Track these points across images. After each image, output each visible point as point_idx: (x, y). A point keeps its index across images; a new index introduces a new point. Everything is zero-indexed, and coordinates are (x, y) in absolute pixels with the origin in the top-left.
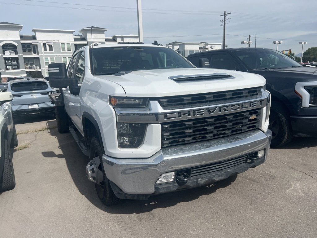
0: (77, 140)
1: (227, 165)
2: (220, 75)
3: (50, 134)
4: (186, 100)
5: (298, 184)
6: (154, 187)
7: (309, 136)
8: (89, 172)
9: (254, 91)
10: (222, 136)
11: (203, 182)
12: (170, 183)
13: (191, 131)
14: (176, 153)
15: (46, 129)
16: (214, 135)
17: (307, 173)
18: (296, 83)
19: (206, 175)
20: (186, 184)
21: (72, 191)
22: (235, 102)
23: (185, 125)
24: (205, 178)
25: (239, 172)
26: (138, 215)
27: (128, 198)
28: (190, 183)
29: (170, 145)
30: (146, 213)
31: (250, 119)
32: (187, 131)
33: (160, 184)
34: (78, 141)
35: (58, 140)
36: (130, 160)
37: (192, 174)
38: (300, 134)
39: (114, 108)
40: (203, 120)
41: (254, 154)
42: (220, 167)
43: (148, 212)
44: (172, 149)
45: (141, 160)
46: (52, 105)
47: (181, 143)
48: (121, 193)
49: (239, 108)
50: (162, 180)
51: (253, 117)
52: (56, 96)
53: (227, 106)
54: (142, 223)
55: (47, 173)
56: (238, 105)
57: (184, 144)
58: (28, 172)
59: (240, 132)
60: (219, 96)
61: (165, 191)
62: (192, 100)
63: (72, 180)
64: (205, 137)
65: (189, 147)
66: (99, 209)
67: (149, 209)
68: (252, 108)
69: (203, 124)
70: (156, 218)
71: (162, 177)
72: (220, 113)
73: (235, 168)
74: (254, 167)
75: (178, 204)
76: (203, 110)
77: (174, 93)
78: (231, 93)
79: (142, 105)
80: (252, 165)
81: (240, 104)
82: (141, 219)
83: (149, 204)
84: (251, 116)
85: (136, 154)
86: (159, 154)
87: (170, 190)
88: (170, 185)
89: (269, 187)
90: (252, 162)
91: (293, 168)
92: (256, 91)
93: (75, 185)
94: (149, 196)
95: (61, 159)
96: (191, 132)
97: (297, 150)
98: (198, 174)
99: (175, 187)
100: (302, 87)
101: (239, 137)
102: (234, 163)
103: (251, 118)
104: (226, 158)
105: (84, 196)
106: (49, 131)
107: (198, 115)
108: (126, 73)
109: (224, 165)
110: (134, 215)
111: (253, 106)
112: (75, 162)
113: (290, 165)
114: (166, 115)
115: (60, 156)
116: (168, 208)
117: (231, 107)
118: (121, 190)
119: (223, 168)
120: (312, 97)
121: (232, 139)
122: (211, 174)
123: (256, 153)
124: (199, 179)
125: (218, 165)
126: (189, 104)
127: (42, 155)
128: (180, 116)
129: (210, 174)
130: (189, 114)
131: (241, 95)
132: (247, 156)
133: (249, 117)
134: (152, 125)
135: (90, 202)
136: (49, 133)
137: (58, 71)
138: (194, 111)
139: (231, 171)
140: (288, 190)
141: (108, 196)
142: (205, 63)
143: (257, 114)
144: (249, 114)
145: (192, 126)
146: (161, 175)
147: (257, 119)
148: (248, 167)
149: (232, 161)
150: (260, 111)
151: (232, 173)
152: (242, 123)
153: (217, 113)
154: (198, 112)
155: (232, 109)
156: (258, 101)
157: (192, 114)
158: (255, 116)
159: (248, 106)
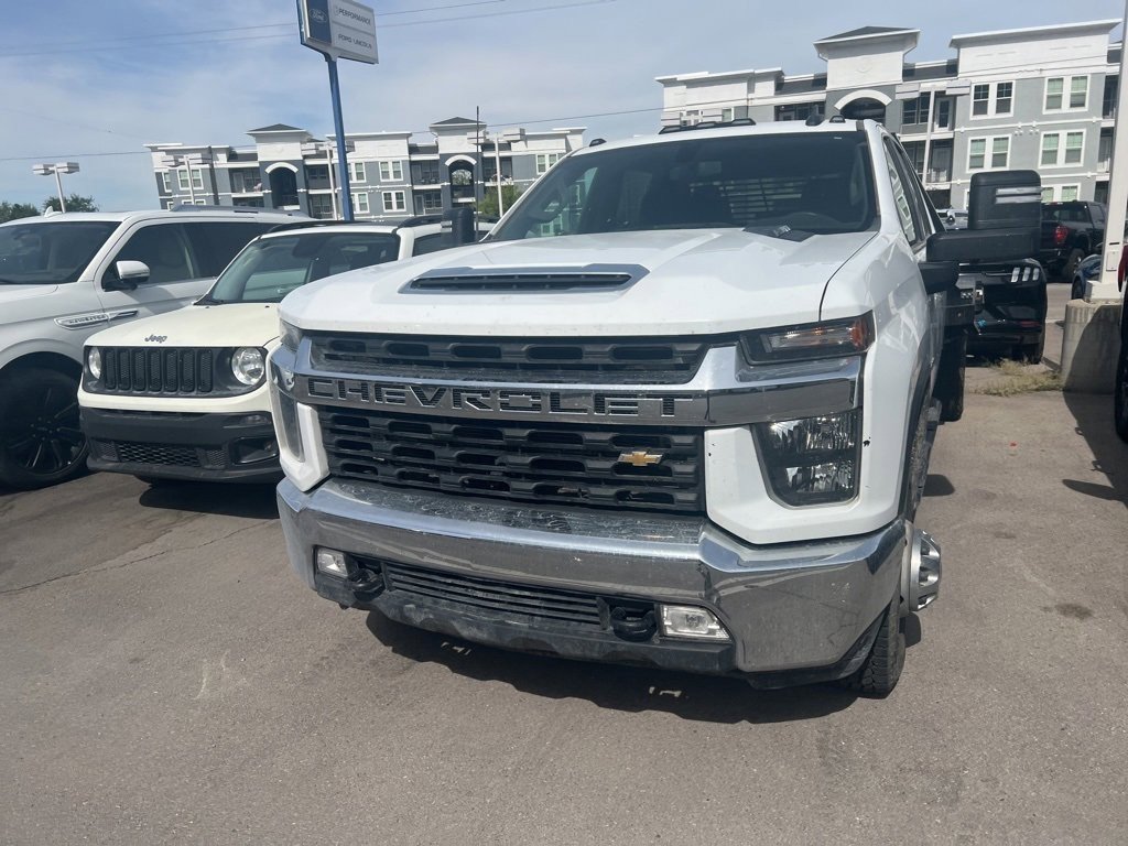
1: (508, 599)
11: (418, 621)
20: (372, 602)
23: (367, 424)
24: (426, 610)
28: (382, 604)
31: (620, 460)
32: (376, 445)
33: (325, 574)
42: (480, 594)
49: (539, 406)
51: (642, 457)
53: (485, 392)
54: (359, 672)
56: (535, 394)
64: (435, 480)
67: (429, 656)
68: (609, 419)
70: (395, 680)
72: (459, 411)
73: (548, 625)
76: (403, 387)
78: (524, 348)
80: (627, 645)
81: (544, 390)
82: (376, 664)
83: (450, 646)
84: (624, 451)
88: (338, 587)
96: (390, 452)
103: (625, 457)
107: (389, 400)
109: (497, 597)
110: (382, 651)
111: (615, 412)
114: (311, 382)
117: (501, 397)
119: (496, 605)
122: (454, 607)
125: (470, 584)
128: (342, 393)
129: (451, 606)
130: (365, 396)
131: (580, 361)
133: (617, 454)
138: (378, 386)
139: (524, 627)
142: (994, 191)
143: (669, 451)
144: (615, 441)
145: (389, 433)
146: (316, 548)
147: (668, 471)
148: (601, 644)
149: (527, 593)
150: (689, 439)
151: (522, 635)
152: (581, 467)
153: (446, 408)
154: (388, 393)
155: (505, 406)
156: (648, 396)
157: (372, 394)
158: (654, 458)
159: (584, 406)
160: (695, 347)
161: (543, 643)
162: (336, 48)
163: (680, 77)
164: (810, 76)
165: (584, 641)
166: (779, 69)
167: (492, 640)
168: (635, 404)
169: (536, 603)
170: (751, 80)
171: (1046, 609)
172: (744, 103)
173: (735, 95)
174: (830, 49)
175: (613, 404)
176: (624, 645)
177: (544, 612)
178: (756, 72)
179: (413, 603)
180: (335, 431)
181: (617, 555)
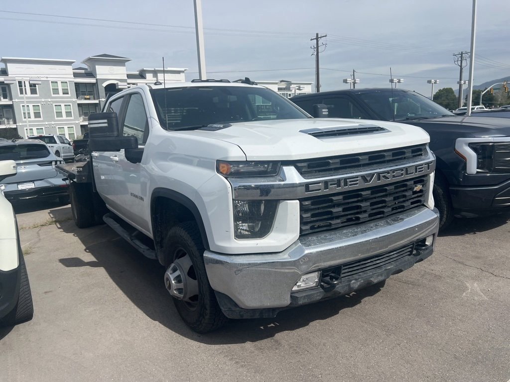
0: (126, 236)
1: (387, 258)
2: (369, 128)
3: (62, 230)
4: (333, 163)
5: (475, 285)
6: (289, 296)
7: (477, 216)
8: (173, 282)
9: (417, 150)
10: (379, 216)
11: (357, 286)
12: (311, 289)
13: (340, 209)
14: (320, 242)
15: (53, 222)
16: (370, 215)
17: (483, 268)
18: (456, 139)
19: (360, 275)
20: (334, 290)
21: (135, 315)
22: (397, 166)
23: (332, 201)
24: (360, 279)
25: (403, 269)
26: (255, 343)
27: (244, 318)
28: (340, 288)
29: (311, 231)
30: (266, 340)
31: (414, 190)
32: (334, 210)
33: (298, 292)
34: (129, 238)
35: (80, 239)
36: (253, 256)
37: (343, 274)
38: (464, 213)
39: (226, 178)
40: (356, 194)
41: (421, 241)
42: (378, 262)
43: (269, 339)
44: (315, 238)
45: (270, 255)
46: (63, 183)
47: (325, 228)
48: (234, 308)
49: (402, 174)
50: (301, 284)
51: (418, 187)
52: (77, 167)
53: (388, 172)
54: (265, 355)
55: (81, 291)
56: (402, 169)
57: (330, 229)
58: (46, 291)
59: (402, 210)
60: (376, 158)
61: (306, 301)
62: (341, 164)
63: (128, 299)
64: (358, 219)
65: (338, 234)
66: (190, 340)
67: (270, 334)
68: (418, 174)
69: (356, 200)
70: (284, 346)
71: (301, 280)
72: (380, 183)
73: (397, 263)
74: (421, 260)
75: (311, 324)
76: (357, 177)
77: (317, 153)
78: (391, 153)
79: (270, 173)
80: (418, 257)
81: (404, 168)
82: (261, 349)
83: (266, 327)
84: (416, 186)
85: (261, 247)
86: (296, 245)
87: (312, 300)
88: (313, 292)
89: (436, 291)
90: (418, 254)
91: (462, 263)
92: (420, 150)
93: (136, 307)
94: (278, 311)
95: (96, 268)
96: (340, 211)
97: (460, 237)
98: (349, 274)
99: (318, 295)
100: (466, 144)
101: (401, 216)
102: (396, 255)
103: (416, 189)
104: (389, 247)
105: (157, 323)
106: (59, 226)
107: (350, 185)
108: (224, 127)
109: (384, 260)
110: (248, 345)
111: (419, 172)
112: (122, 272)
113: (456, 258)
114: (307, 186)
115: (92, 264)
116: (298, 330)
117: (393, 173)
118: (236, 305)
119: (381, 264)
120: (480, 159)
121: (393, 221)
122: (367, 273)
123: (424, 240)
124: (351, 281)
126: (336, 170)
127: (60, 263)
128: (326, 187)
129: (365, 273)
130: (339, 185)
131: (403, 156)
132: (413, 244)
133: (414, 188)
134: (287, 202)
135: (171, 331)
136: (59, 228)
137: (106, 125)
138: (345, 179)
139: (393, 267)
140: (464, 294)
141: (207, 317)
143: (423, 184)
144: (414, 183)
145: (343, 202)
147: (423, 191)
148: (414, 261)
150: (427, 178)
152: (405, 196)
153: (374, 182)
154: (350, 182)
155: (394, 176)
156: (425, 165)
157: (342, 184)
158: (421, 187)
159: (412, 172)
165: (410, 262)
168: (423, 168)
175: (419, 169)
179: (353, 279)
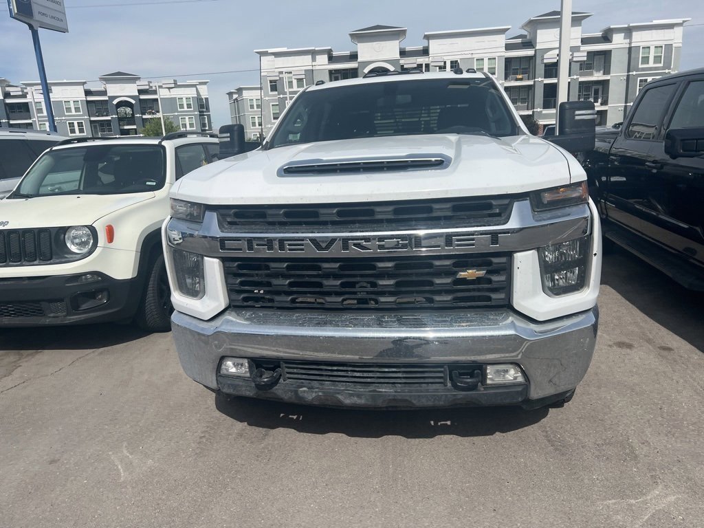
1: (378, 375)
4: (273, 215)
5: (672, 498)
6: (214, 378)
11: (310, 398)
13: (286, 282)
19: (321, 384)
20: (271, 391)
22: (396, 230)
23: (268, 267)
24: (317, 390)
28: (279, 391)
31: (459, 277)
33: (225, 376)
37: (289, 373)
40: (311, 264)
42: (358, 374)
44: (249, 314)
49: (405, 246)
50: (230, 367)
51: (469, 274)
53: (367, 239)
54: (233, 443)
56: (403, 238)
57: (278, 307)
62: (286, 217)
68: (455, 250)
69: (313, 273)
70: (262, 444)
71: (229, 363)
72: (347, 253)
73: (407, 388)
76: (303, 240)
78: (391, 208)
79: (196, 217)
80: (463, 394)
81: (411, 235)
82: (241, 435)
83: (286, 416)
84: (466, 270)
85: (190, 309)
87: (240, 393)
88: (241, 383)
90: (470, 388)
96: (286, 285)
99: (249, 392)
103: (462, 274)
107: (290, 250)
109: (371, 375)
110: (241, 426)
111: (460, 245)
114: (223, 242)
117: (379, 241)
119: (369, 380)
122: (336, 386)
124: (302, 387)
125: (350, 369)
128: (251, 247)
129: (333, 385)
130: (271, 248)
131: (430, 215)
132: (442, 367)
133: (455, 273)
137: (229, 139)
138: (282, 241)
139: (390, 392)
140: (612, 501)
142: (574, 113)
143: (490, 268)
144: (455, 265)
145: (286, 272)
146: (222, 359)
147: (490, 281)
148: (446, 395)
149: (394, 370)
150: (503, 260)
151: (391, 398)
152: (431, 284)
153: (336, 251)
154: (289, 245)
155: (381, 247)
156: (481, 234)
157: (277, 246)
158: (481, 273)
159: (439, 243)
160: (506, 202)
161: (406, 400)
162: (37, 21)
163: (270, 50)
164: (347, 53)
165: (434, 395)
166: (330, 48)
167: (369, 403)
168: (473, 240)
169: (400, 375)
170: (314, 53)
171: (610, 346)
172: (310, 68)
173: (305, 62)
174: (358, 37)
175: (458, 240)
176: (461, 394)
177: (404, 381)
178: (316, 49)
179: (304, 387)
180: (236, 275)
181: (463, 337)
